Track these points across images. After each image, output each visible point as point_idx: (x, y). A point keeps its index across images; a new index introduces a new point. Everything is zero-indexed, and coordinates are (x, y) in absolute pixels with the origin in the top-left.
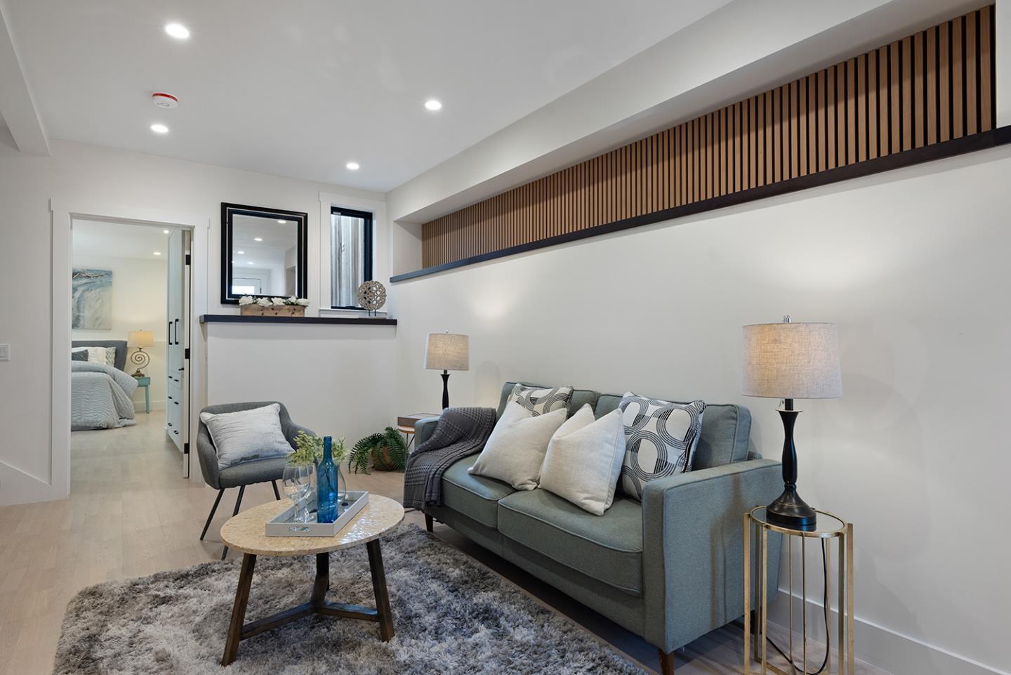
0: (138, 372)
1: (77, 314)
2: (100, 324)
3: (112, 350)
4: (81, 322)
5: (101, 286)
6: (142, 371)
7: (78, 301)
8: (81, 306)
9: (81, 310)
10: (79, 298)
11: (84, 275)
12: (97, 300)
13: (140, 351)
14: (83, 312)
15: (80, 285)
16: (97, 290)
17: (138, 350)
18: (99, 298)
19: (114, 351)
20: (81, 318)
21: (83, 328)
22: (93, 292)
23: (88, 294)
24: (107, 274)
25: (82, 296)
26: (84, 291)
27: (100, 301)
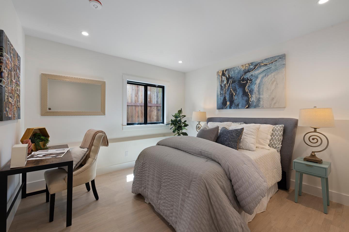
0: (313, 156)
1: (258, 96)
2: (275, 103)
3: (280, 127)
4: (261, 103)
5: (276, 69)
6: (318, 155)
7: (259, 86)
8: (261, 90)
9: (261, 93)
10: (259, 84)
11: (262, 64)
12: (272, 83)
13: (315, 131)
14: (262, 94)
15: (260, 74)
16: (273, 74)
17: (313, 130)
18: (274, 81)
19: (282, 128)
20: (261, 100)
21: (263, 108)
22: (270, 76)
23: (266, 79)
24: (280, 58)
25: (261, 81)
26: (263, 78)
27: (275, 83)
